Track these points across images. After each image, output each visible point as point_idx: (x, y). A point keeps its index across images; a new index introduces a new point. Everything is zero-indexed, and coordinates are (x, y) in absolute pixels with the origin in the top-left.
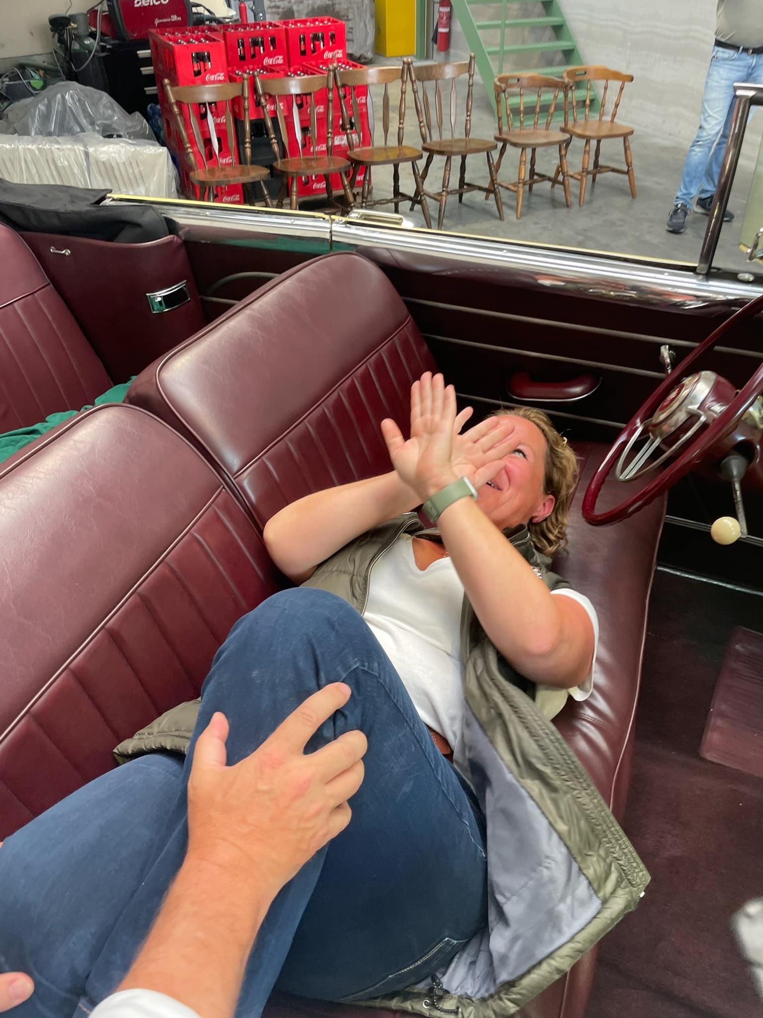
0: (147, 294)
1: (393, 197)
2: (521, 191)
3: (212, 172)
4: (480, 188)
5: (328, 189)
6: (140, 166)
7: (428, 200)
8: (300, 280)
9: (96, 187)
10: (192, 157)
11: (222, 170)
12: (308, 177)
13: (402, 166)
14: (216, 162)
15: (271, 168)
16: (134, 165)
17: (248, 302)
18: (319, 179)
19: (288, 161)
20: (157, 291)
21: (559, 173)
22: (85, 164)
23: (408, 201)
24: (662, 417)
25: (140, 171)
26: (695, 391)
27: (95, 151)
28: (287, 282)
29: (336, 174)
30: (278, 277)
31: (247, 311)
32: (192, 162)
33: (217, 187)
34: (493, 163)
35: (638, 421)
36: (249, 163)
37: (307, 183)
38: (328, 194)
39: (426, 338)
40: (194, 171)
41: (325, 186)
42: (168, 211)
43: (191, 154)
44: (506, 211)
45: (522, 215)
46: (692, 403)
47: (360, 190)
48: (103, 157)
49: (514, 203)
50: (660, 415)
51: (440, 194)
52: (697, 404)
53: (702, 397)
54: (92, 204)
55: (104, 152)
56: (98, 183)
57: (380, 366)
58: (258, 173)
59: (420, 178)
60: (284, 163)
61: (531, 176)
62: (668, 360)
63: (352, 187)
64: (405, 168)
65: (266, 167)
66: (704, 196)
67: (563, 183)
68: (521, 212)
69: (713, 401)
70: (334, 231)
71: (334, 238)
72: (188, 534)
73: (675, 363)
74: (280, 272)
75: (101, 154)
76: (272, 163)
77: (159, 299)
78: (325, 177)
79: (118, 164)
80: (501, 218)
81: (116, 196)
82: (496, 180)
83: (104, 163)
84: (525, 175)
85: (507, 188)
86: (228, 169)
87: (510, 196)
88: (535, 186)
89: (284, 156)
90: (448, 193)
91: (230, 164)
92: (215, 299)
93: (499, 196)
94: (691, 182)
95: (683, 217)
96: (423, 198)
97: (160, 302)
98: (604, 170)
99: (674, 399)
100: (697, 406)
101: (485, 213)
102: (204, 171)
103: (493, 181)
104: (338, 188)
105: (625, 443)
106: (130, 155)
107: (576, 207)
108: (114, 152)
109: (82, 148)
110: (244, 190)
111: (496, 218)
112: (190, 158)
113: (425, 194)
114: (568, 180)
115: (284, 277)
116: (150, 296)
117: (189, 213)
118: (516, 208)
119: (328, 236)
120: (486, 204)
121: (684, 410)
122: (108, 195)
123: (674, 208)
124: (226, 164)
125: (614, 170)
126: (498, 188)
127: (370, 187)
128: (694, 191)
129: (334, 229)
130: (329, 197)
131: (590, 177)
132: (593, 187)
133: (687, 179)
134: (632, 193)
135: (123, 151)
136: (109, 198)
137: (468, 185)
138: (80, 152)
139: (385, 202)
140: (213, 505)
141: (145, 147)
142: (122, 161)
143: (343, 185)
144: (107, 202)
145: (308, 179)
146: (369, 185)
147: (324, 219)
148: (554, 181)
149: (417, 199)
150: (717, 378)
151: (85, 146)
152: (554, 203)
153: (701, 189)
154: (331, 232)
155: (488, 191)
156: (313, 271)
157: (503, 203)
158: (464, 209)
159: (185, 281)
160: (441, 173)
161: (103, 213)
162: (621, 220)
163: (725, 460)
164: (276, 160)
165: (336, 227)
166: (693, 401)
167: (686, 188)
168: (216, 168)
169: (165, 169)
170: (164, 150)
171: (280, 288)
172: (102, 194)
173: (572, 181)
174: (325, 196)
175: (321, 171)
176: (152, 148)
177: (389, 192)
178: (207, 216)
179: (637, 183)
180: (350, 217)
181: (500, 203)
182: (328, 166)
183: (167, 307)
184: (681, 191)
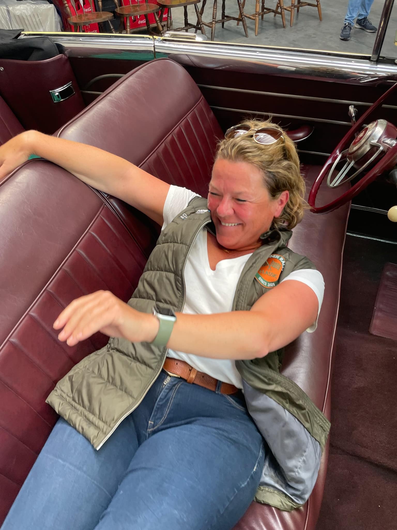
0: (50, 91)
1: (184, 26)
2: (257, 18)
3: (80, 17)
4: (234, 19)
5: (147, 24)
6: (39, 16)
7: (205, 27)
8: (138, 77)
9: (14, 29)
10: (68, 9)
11: (86, 15)
12: (135, 16)
13: (188, 7)
14: (82, 11)
15: (114, 12)
16: (36, 16)
17: (108, 92)
18: (142, 17)
19: (123, 8)
20: (55, 89)
21: (278, 7)
22: (8, 18)
23: (193, 28)
24: (355, 148)
25: (39, 19)
26: (375, 131)
27: (13, 9)
28: (131, 78)
29: (151, 14)
30: (125, 76)
31: (108, 98)
32: (68, 12)
33: (84, 26)
34: (241, 3)
35: (338, 152)
36: (101, 11)
37: (135, 21)
38: (147, 27)
39: (213, 109)
40: (70, 17)
41: (145, 22)
42: (58, 40)
43: (67, 7)
44: (249, 31)
45: (259, 33)
46: (373, 139)
47: (165, 23)
48: (18, 13)
49: (254, 27)
50: (353, 148)
51: (211, 23)
52: (376, 139)
53: (379, 135)
54: (13, 39)
55: (18, 9)
56: (16, 27)
57: (187, 126)
58: (106, 16)
59: (200, 13)
60: (121, 9)
61: (263, 11)
62: (354, 115)
63: (161, 22)
64: (191, 8)
65: (111, 12)
66: (360, 18)
67: (281, 13)
68: (258, 32)
69: (385, 137)
70: (156, 46)
71: (156, 50)
72: (88, 233)
73: (358, 115)
74: (125, 73)
75: (16, 11)
76: (114, 10)
77: (57, 94)
78: (145, 17)
79: (26, 16)
80: (246, 36)
81: (26, 33)
82: (243, 13)
83: (18, 15)
84: (259, 9)
85: (249, 18)
86: (89, 14)
87: (251, 23)
88: (265, 16)
89: (121, 5)
90: (217, 22)
91: (90, 12)
92: (89, 92)
93: (245, 22)
94: (353, 10)
95: (349, 31)
96: (202, 26)
97: (58, 95)
98: (303, 4)
99: (362, 137)
100: (376, 141)
101: (238, 33)
102: (76, 17)
103: (241, 14)
104: (152, 22)
105: (331, 165)
106: (33, 10)
107: (288, 28)
108: (24, 9)
109: (5, 8)
110: (99, 27)
111: (244, 36)
112: (67, 10)
113: (203, 24)
114: (284, 11)
115: (128, 76)
116: (52, 92)
117: (70, 40)
118: (255, 29)
119: (152, 49)
120: (237, 28)
121: (368, 144)
122: (22, 32)
123: (344, 25)
124: (88, 12)
125: (309, 5)
126: (244, 18)
127: (171, 21)
128: (355, 15)
129: (156, 44)
130: (148, 28)
131: (296, 9)
132: (298, 15)
133: (351, 8)
134: (320, 18)
135: (29, 8)
136: (23, 34)
137: (227, 17)
138: (4, 10)
139: (180, 29)
140: (100, 215)
141: (41, 5)
142: (29, 14)
143: (156, 21)
144: (22, 37)
145: (135, 18)
146: (171, 19)
147: (149, 38)
148: (276, 12)
149: (198, 27)
150: (387, 123)
151: (7, 6)
152: (276, 25)
153: (359, 14)
154: (154, 46)
155: (238, 20)
156: (145, 71)
157: (248, 27)
158: (225, 32)
159: (71, 82)
160: (211, 11)
161: (20, 44)
162: (314, 34)
163: (392, 172)
164: (117, 8)
165: (157, 44)
166: (374, 138)
167: (351, 14)
168: (82, 15)
169: (54, 17)
170: (52, 6)
171: (127, 82)
172: (18, 32)
173: (286, 12)
174: (146, 28)
175: (143, 12)
176: (45, 5)
177: (182, 23)
178: (80, 41)
179: (323, 12)
180: (164, 37)
181: (246, 27)
182: (147, 10)
183: (62, 99)
184: (348, 15)
